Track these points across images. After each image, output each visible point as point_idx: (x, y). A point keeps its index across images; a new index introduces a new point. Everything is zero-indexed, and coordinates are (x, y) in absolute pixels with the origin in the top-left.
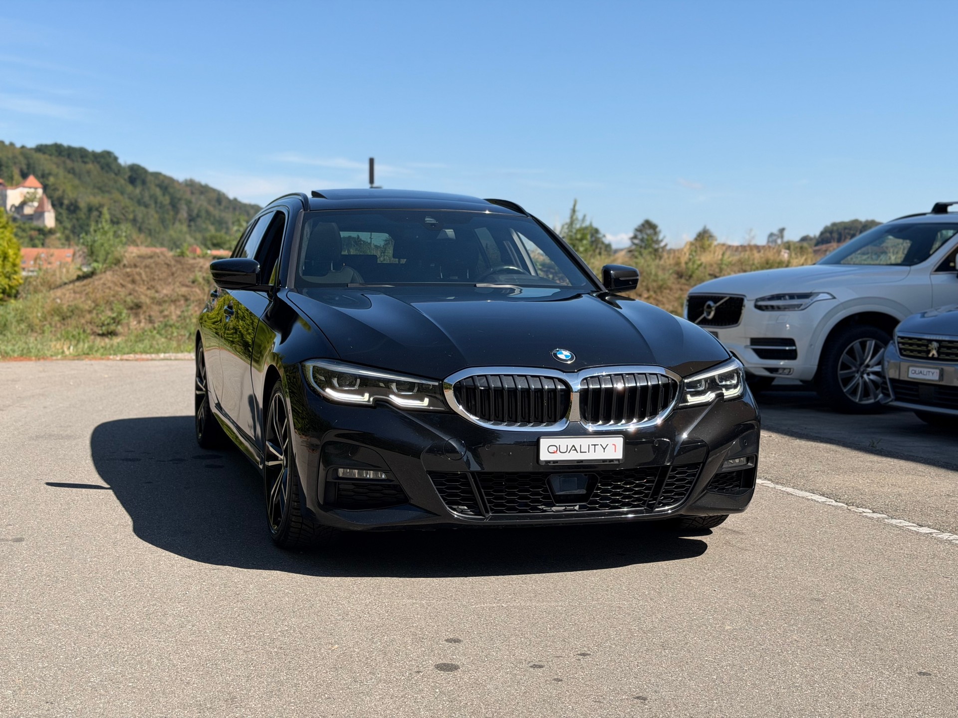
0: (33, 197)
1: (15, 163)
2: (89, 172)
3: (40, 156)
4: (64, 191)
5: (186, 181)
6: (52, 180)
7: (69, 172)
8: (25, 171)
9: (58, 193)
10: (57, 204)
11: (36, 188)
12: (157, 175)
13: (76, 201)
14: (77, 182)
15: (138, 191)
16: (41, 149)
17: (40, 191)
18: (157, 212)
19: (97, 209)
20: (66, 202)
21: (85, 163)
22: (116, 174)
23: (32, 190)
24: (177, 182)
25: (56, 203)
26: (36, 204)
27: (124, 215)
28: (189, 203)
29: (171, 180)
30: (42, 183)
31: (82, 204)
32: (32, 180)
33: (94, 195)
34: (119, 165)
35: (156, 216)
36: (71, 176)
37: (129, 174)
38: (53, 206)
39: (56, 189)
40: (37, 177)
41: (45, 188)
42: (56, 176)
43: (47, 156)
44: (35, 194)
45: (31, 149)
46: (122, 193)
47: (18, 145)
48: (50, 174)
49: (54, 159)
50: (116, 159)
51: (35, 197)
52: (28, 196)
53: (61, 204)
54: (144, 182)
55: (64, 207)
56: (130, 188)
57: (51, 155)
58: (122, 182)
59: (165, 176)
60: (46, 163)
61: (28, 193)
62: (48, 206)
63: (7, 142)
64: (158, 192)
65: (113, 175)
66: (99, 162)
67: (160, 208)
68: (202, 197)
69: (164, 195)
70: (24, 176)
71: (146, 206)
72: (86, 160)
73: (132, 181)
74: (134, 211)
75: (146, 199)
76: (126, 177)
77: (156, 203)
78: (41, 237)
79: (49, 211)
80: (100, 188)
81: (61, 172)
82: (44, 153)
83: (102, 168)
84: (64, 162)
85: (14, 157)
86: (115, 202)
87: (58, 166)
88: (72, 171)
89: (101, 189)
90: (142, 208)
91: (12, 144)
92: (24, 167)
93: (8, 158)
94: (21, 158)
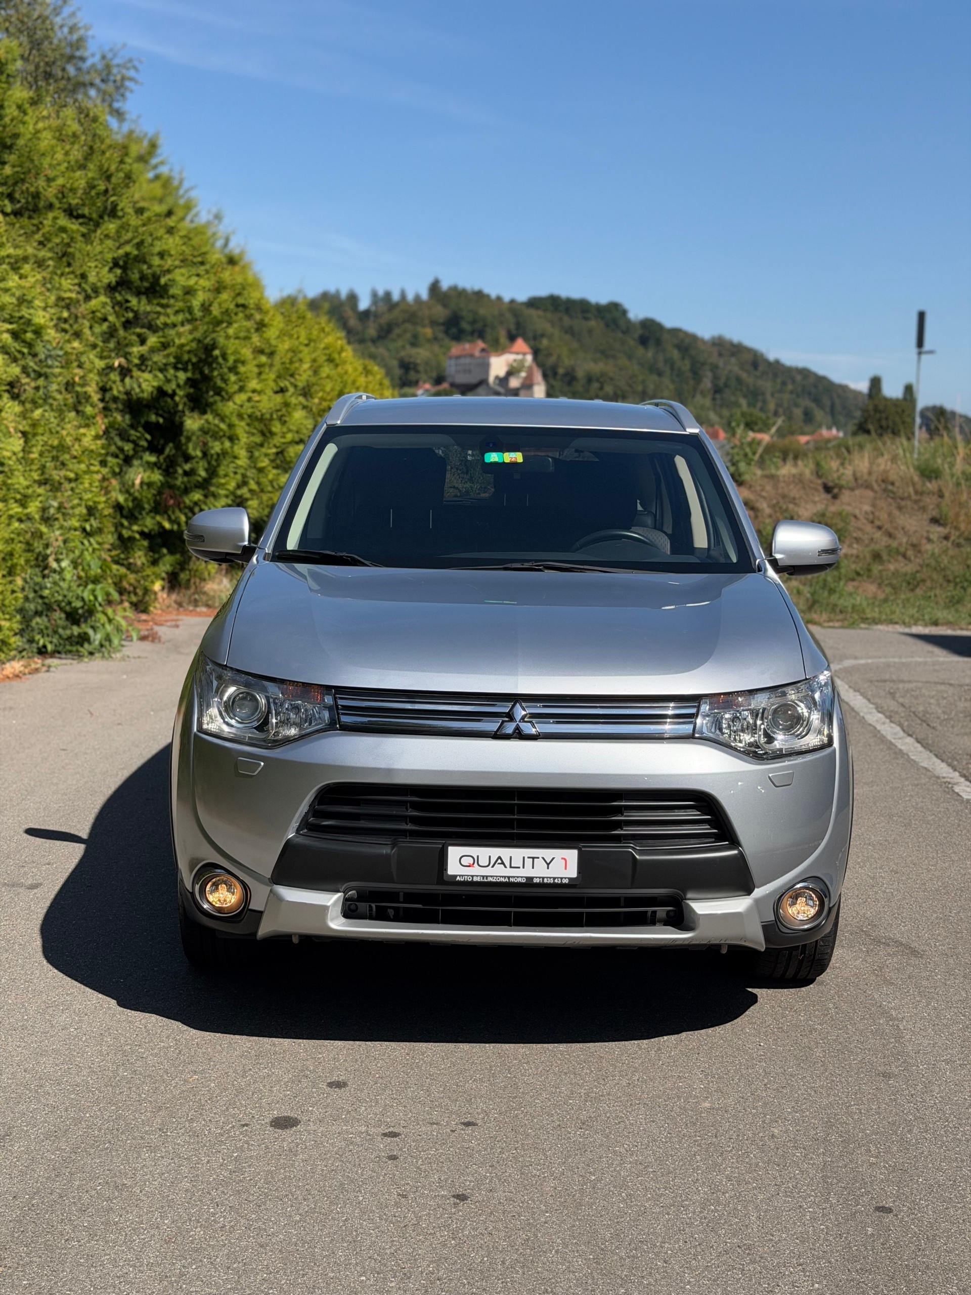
0: (521, 365)
1: (501, 323)
2: (590, 331)
3: (533, 312)
4: (559, 357)
5: (713, 338)
6: (545, 342)
7: (566, 332)
8: (514, 332)
9: (552, 360)
10: (549, 374)
11: (524, 354)
12: (675, 332)
13: (573, 369)
14: (575, 345)
15: (650, 354)
16: (534, 303)
17: (529, 358)
18: (673, 381)
19: (598, 380)
20: (561, 371)
21: (586, 319)
22: (624, 333)
23: (520, 357)
24: (702, 341)
25: (549, 372)
26: (523, 374)
27: (630, 386)
28: (714, 368)
29: (694, 338)
30: (532, 348)
31: (580, 373)
32: (520, 344)
33: (595, 361)
34: (628, 321)
35: (672, 387)
36: (568, 337)
37: (640, 332)
38: (545, 376)
39: (549, 355)
40: (526, 340)
41: (536, 353)
42: (550, 338)
43: (540, 313)
44: (522, 362)
45: (522, 304)
46: (630, 357)
47: (507, 298)
48: (543, 335)
49: (549, 315)
50: (624, 312)
51: (523, 366)
52: (515, 365)
53: (555, 374)
54: (658, 342)
55: (558, 377)
56: (640, 351)
57: (545, 310)
58: (632, 343)
59: (686, 334)
60: (539, 321)
61: (515, 360)
62: (538, 377)
63: (493, 296)
64: (676, 354)
65: (619, 335)
66: (603, 318)
67: (678, 376)
68: (733, 360)
69: (683, 359)
70: (512, 338)
71: (660, 374)
72: (589, 315)
73: (643, 341)
74: (643, 382)
75: (661, 365)
76: (636, 336)
77: (672, 369)
79: (539, 384)
80: (603, 352)
81: (556, 332)
82: (537, 308)
83: (607, 325)
84: (561, 319)
85: (501, 315)
86: (621, 369)
87: (553, 326)
88: (570, 331)
89: (605, 354)
90: (655, 377)
91: (499, 299)
92: (513, 327)
93: (494, 317)
94: (509, 316)
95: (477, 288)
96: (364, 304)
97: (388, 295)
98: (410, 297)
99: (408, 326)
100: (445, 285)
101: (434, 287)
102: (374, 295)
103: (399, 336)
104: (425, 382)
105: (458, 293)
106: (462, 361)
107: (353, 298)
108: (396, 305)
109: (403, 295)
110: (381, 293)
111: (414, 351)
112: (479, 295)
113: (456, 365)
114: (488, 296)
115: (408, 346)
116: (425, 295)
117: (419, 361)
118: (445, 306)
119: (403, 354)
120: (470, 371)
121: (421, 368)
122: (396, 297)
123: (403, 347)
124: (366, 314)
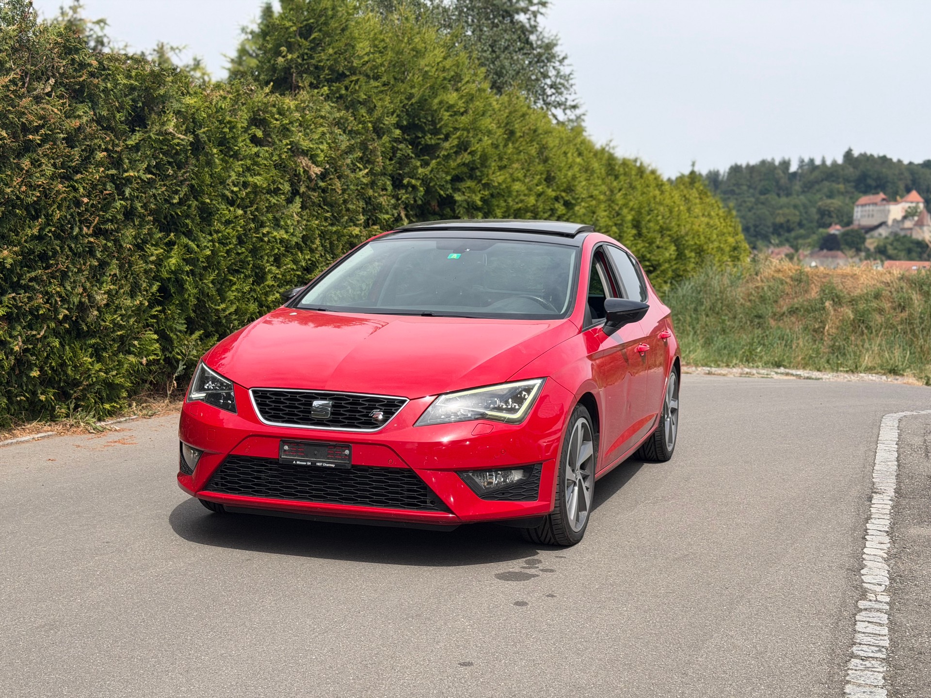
0: (914, 211)
1: (901, 179)
3: (927, 172)
8: (910, 186)
11: (918, 202)
17: (921, 206)
23: (914, 205)
26: (916, 218)
30: (923, 198)
32: (914, 195)
40: (919, 192)
41: (927, 202)
44: (916, 208)
45: (919, 165)
47: (906, 161)
51: (916, 212)
52: (909, 210)
61: (909, 207)
62: (928, 220)
63: (895, 160)
70: (908, 190)
78: (919, 250)
85: (901, 174)
91: (900, 161)
92: (909, 182)
93: (894, 175)
94: (907, 174)
95: (881, 154)
96: (793, 168)
97: (812, 161)
98: (829, 163)
99: (826, 183)
100: (856, 153)
101: (848, 155)
102: (802, 161)
103: (818, 191)
104: (836, 224)
105: (866, 159)
106: (867, 208)
107: (786, 164)
108: (817, 167)
109: (824, 161)
110: (806, 160)
111: (829, 201)
112: (884, 159)
113: (862, 211)
114: (891, 160)
115: (825, 198)
116: (840, 160)
117: (832, 209)
118: (855, 167)
119: (820, 203)
120: (873, 216)
121: (834, 216)
122: (818, 162)
123: (821, 199)
124: (795, 174)
